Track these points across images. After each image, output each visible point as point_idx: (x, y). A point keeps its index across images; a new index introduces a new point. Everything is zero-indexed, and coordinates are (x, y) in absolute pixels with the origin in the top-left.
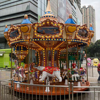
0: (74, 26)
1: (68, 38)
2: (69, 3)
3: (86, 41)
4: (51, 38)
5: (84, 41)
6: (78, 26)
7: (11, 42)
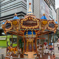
0: (46, 21)
1: (42, 28)
2: (48, 6)
3: (54, 30)
4: (32, 29)
5: (52, 30)
6: (49, 21)
7: (6, 31)
